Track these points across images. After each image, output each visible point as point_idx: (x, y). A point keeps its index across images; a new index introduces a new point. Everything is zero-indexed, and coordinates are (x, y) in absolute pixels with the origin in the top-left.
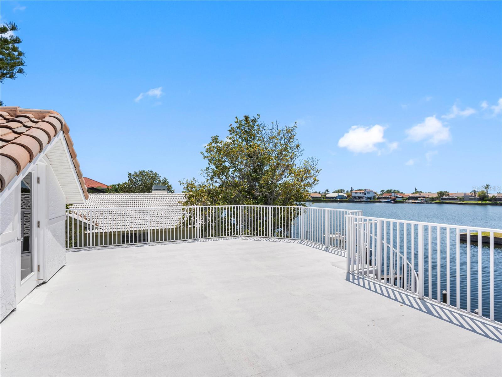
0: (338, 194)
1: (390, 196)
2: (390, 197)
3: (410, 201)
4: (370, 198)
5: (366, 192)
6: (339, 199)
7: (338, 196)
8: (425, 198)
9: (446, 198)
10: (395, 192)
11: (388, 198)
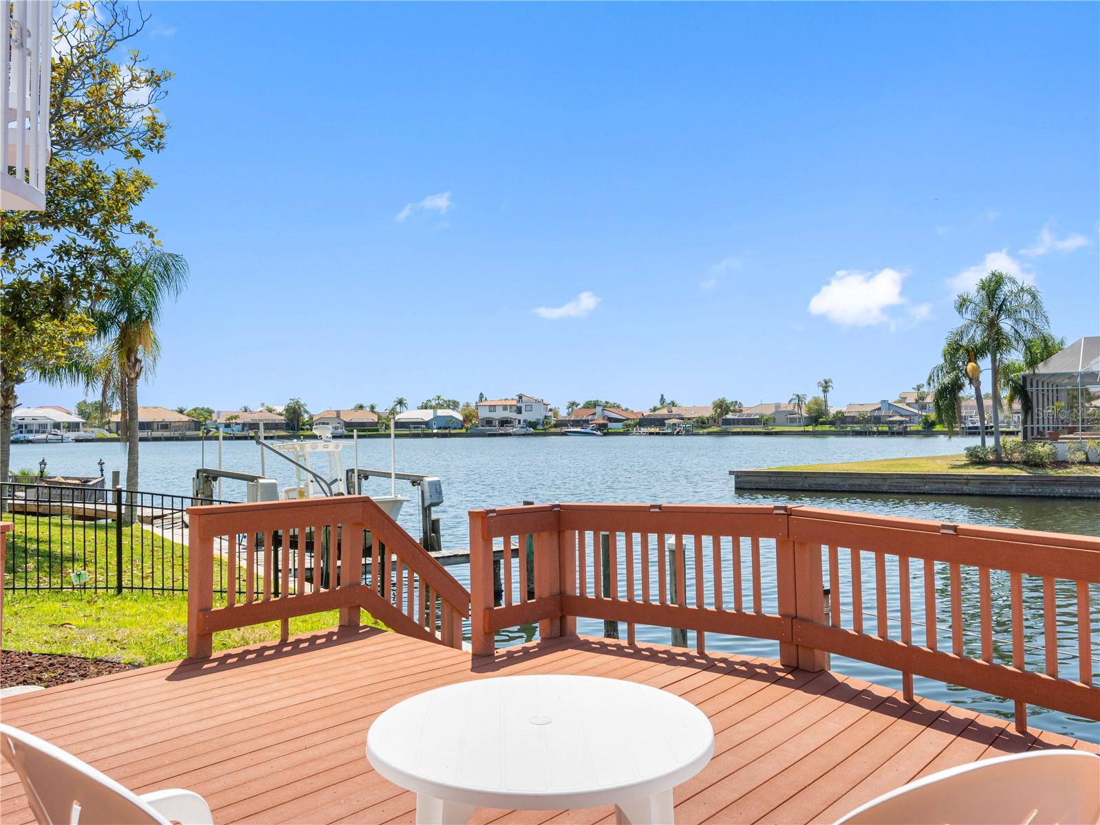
0: (435, 413)
1: (590, 418)
2: (592, 420)
3: (643, 430)
4: (533, 425)
5: (523, 405)
6: (439, 428)
7: (436, 418)
8: (682, 419)
9: (733, 419)
10: (606, 406)
11: (587, 421)
